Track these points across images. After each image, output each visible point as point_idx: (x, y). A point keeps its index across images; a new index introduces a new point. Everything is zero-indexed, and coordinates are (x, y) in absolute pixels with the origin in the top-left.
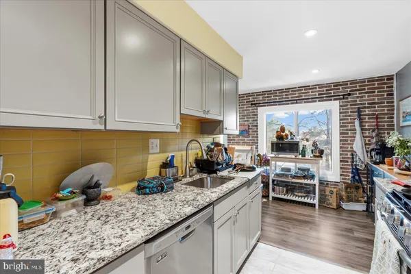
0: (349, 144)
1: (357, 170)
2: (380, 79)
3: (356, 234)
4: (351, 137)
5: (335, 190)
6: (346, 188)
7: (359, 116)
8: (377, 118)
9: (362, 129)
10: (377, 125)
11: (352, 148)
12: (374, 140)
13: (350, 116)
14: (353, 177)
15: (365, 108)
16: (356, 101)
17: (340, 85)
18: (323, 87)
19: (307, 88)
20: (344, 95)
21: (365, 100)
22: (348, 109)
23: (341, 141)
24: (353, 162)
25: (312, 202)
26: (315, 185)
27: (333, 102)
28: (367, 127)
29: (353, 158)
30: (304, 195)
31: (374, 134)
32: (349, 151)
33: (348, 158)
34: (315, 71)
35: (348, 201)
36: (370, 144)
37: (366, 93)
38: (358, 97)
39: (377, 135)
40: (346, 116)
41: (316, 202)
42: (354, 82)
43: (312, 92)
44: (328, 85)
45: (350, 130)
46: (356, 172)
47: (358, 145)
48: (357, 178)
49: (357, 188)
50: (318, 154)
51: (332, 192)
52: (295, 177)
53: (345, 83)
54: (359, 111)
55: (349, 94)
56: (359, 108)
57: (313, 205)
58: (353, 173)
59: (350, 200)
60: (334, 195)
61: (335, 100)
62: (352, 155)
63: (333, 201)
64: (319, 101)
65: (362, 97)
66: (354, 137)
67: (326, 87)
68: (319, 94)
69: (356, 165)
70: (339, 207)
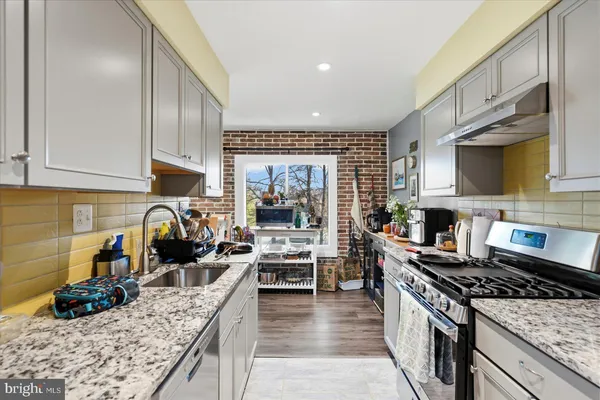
0: (346, 210)
1: (355, 240)
2: (375, 134)
3: (360, 317)
4: (348, 201)
5: (333, 268)
6: (345, 264)
7: (357, 175)
8: (373, 179)
9: (359, 192)
10: (373, 188)
11: (349, 214)
12: (370, 205)
13: (347, 175)
14: (351, 250)
15: (361, 166)
16: (353, 158)
17: (338, 136)
18: (319, 136)
19: (302, 133)
20: (341, 149)
21: (362, 157)
22: (345, 166)
23: (338, 205)
24: (350, 231)
25: (308, 287)
26: (312, 264)
27: (330, 156)
28: (363, 189)
29: (350, 227)
30: (299, 279)
31: (370, 198)
32: (346, 218)
33: (346, 227)
34: (316, 114)
35: (347, 280)
36: (366, 210)
37: (363, 149)
38: (355, 153)
39: (373, 199)
40: (345, 175)
41: (314, 286)
42: (352, 134)
43: (308, 140)
44: (326, 134)
45: (348, 192)
46: (354, 243)
47: (355, 211)
48: (354, 250)
49: (355, 262)
50: (315, 224)
51: (330, 271)
52: (287, 256)
53: (342, 135)
54: (357, 171)
55: (347, 149)
56: (356, 167)
57: (310, 292)
58: (350, 244)
59: (349, 278)
60: (333, 274)
61: (333, 153)
62: (350, 222)
63: (331, 282)
64: (316, 154)
65: (359, 153)
66: (352, 201)
67: (323, 136)
68: (316, 145)
69: (354, 235)
70: (338, 289)
